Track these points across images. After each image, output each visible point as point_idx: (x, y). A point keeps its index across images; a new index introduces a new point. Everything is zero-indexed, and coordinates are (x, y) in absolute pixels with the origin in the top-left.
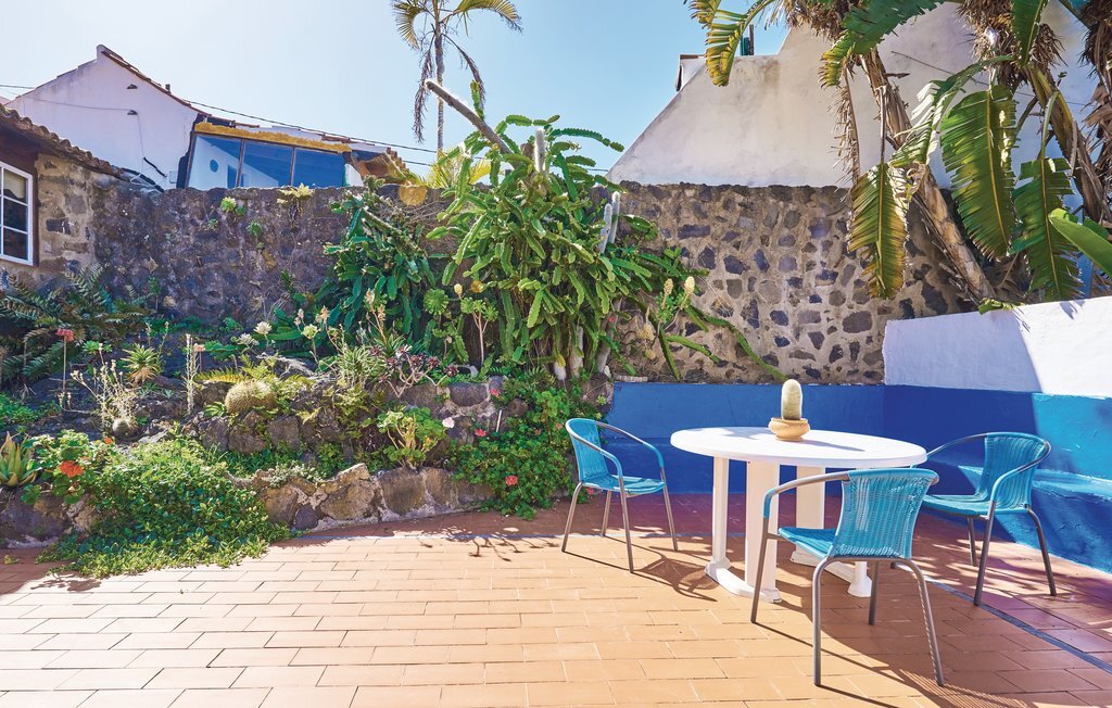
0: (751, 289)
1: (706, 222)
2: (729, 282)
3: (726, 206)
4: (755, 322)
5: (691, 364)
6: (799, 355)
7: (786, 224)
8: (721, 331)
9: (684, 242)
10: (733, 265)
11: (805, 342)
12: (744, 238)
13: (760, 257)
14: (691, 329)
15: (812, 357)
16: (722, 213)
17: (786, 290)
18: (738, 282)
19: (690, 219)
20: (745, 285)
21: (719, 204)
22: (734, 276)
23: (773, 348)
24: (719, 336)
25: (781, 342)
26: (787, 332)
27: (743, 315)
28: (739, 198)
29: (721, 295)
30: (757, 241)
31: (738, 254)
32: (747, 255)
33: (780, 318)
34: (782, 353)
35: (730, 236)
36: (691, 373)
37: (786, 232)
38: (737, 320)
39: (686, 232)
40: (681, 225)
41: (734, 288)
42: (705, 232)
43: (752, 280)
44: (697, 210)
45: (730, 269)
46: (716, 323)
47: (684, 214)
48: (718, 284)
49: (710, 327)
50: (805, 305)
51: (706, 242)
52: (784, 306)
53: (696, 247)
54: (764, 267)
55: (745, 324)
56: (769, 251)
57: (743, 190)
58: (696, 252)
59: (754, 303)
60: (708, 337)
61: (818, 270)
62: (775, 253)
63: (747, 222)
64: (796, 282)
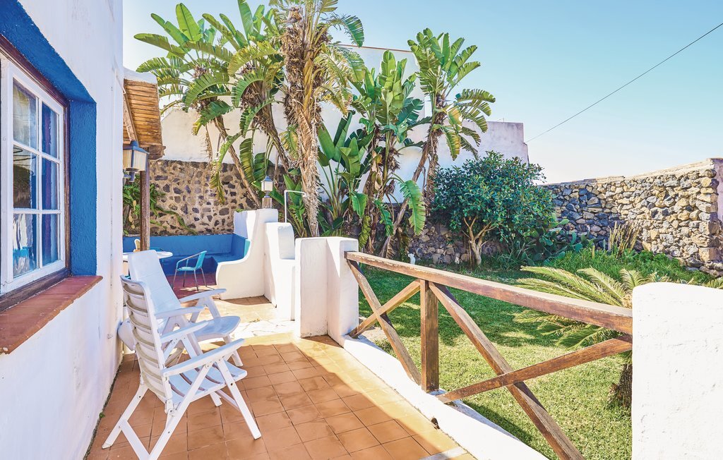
0: (184, 200)
1: (166, 175)
2: (176, 197)
3: (174, 169)
4: (186, 212)
5: (161, 229)
6: (204, 224)
7: (197, 176)
8: (173, 215)
9: (157, 182)
10: (177, 191)
11: (206, 220)
12: (181, 181)
13: (188, 187)
14: (161, 215)
15: (208, 225)
16: (172, 171)
17: (197, 200)
18: (179, 197)
19: (159, 173)
20: (182, 198)
21: (171, 168)
22: (178, 195)
23: (193, 222)
24: (172, 218)
25: (196, 219)
26: (198, 215)
27: (181, 209)
28: (179, 166)
29: (173, 202)
30: (186, 182)
31: (178, 187)
32: (183, 187)
33: (196, 210)
34: (196, 223)
35: (176, 180)
36: (162, 232)
37: (197, 179)
38: (179, 211)
39: (158, 178)
40: (156, 175)
41: (177, 199)
42: (166, 178)
43: (184, 197)
44: (162, 170)
45: (175, 192)
46: (170, 213)
47: (157, 171)
48: (171, 198)
49: (168, 215)
50: (205, 206)
51: (166, 182)
52: (197, 206)
53: (162, 184)
54: (189, 192)
55: (182, 213)
56: (190, 186)
57: (180, 163)
58: (162, 186)
59: (186, 205)
60: (168, 217)
61: (209, 193)
62: (193, 187)
63: (182, 175)
64: (201, 197)
